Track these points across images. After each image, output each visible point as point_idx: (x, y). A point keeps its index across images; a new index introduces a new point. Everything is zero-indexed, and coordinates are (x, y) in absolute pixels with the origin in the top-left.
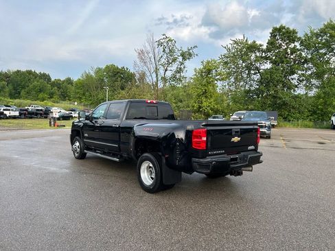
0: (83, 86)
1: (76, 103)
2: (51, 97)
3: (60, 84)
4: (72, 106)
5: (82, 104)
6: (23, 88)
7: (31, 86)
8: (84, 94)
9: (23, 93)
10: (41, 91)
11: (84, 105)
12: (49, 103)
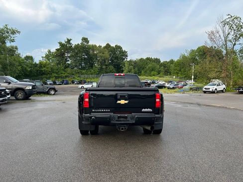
0: (180, 65)
1: (174, 77)
2: (159, 74)
3: (165, 64)
4: (171, 79)
5: (179, 77)
6: (143, 69)
7: (147, 67)
8: (180, 70)
9: (143, 72)
10: (153, 70)
11: (180, 78)
12: (156, 78)
